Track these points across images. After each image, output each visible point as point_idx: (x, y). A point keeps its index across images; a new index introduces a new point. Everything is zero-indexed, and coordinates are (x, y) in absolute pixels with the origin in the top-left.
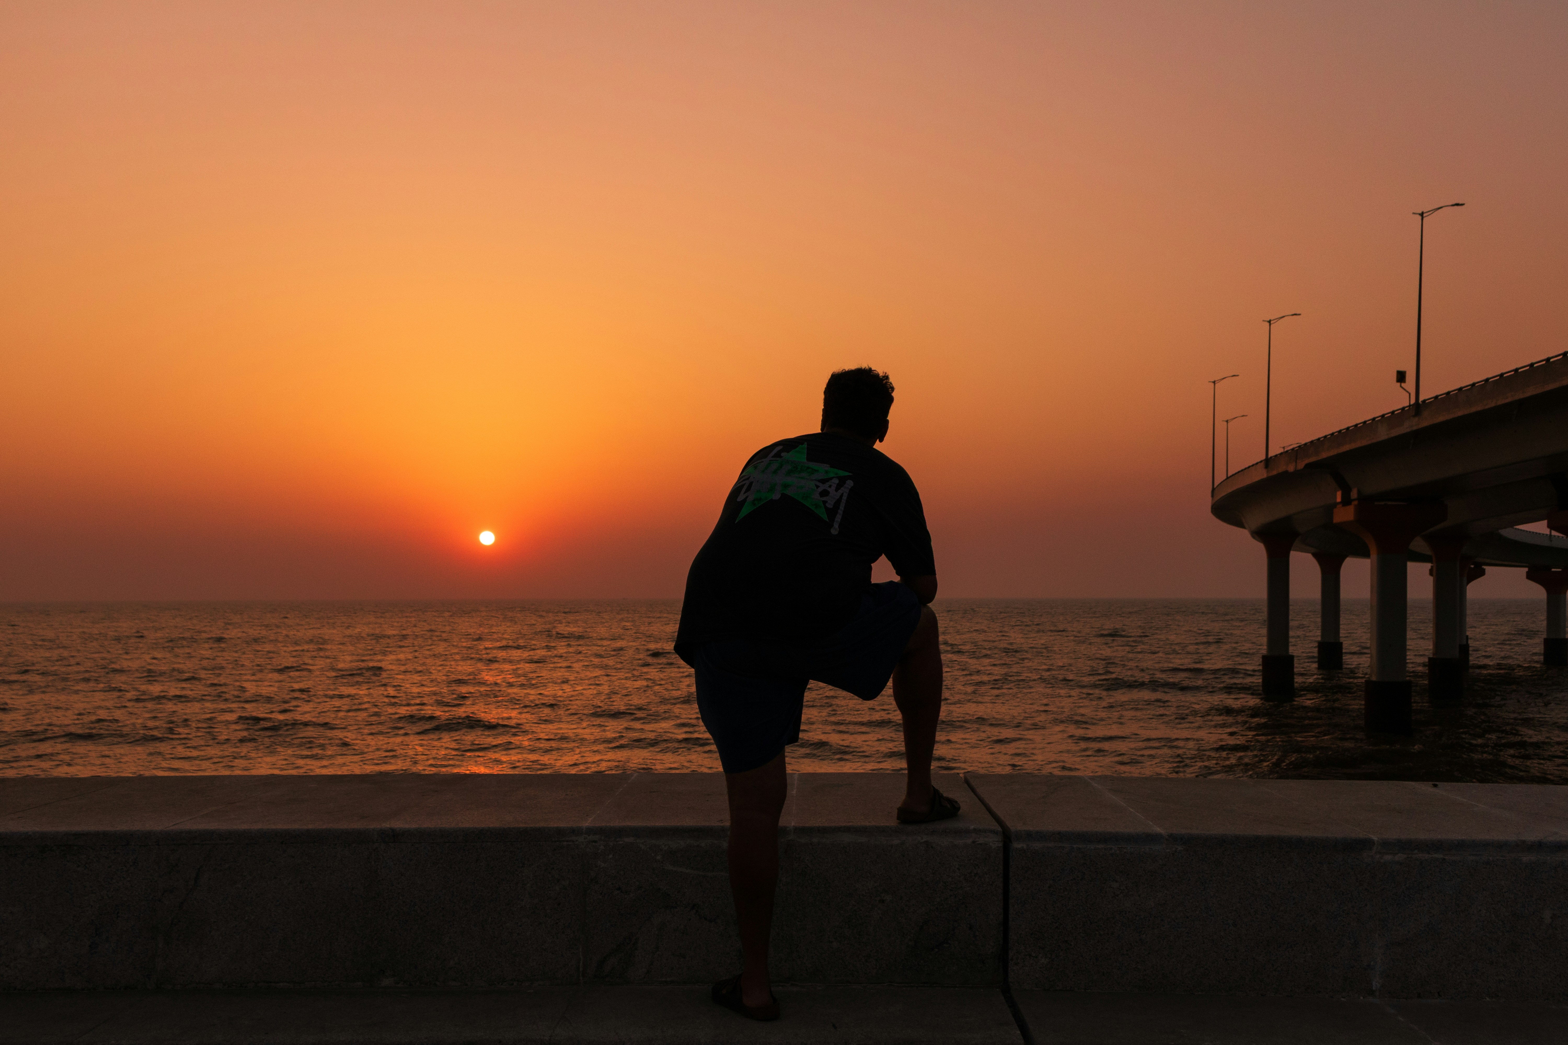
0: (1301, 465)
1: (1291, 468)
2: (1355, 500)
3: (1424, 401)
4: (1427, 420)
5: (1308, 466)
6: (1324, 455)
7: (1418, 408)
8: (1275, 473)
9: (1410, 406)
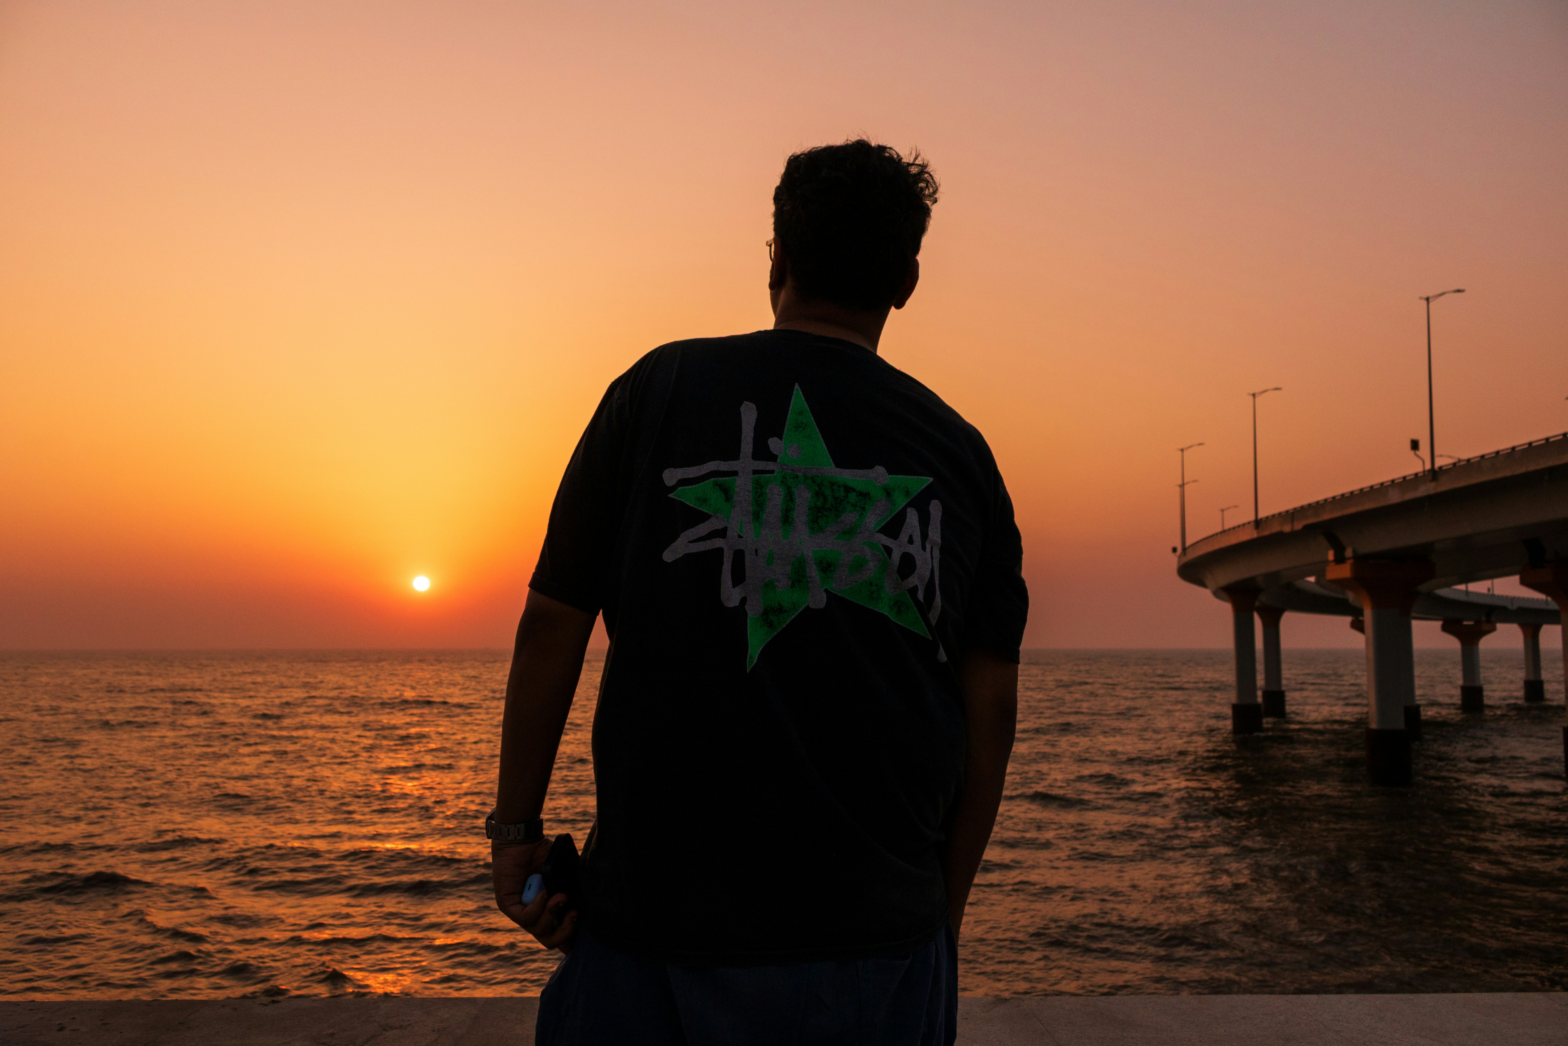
0: (1298, 526)
1: (1287, 529)
2: (1350, 558)
3: (1440, 468)
4: (1444, 486)
5: (1306, 527)
6: (1326, 516)
7: (1434, 474)
8: (1267, 533)
9: (1424, 471)
